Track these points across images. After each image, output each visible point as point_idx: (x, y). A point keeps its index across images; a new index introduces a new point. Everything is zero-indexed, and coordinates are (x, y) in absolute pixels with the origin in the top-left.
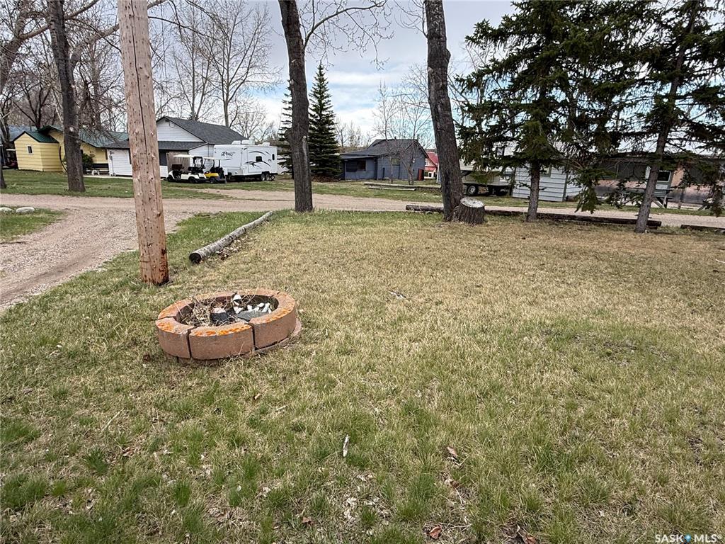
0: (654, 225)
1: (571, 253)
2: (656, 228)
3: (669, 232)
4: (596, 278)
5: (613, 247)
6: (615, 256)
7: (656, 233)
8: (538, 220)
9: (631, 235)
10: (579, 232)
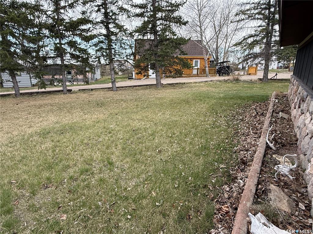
0: (70, 91)
1: (41, 106)
2: (71, 92)
3: (75, 92)
4: (53, 112)
5: (57, 101)
6: (58, 103)
7: (71, 94)
8: (22, 96)
9: (62, 96)
10: (42, 98)
